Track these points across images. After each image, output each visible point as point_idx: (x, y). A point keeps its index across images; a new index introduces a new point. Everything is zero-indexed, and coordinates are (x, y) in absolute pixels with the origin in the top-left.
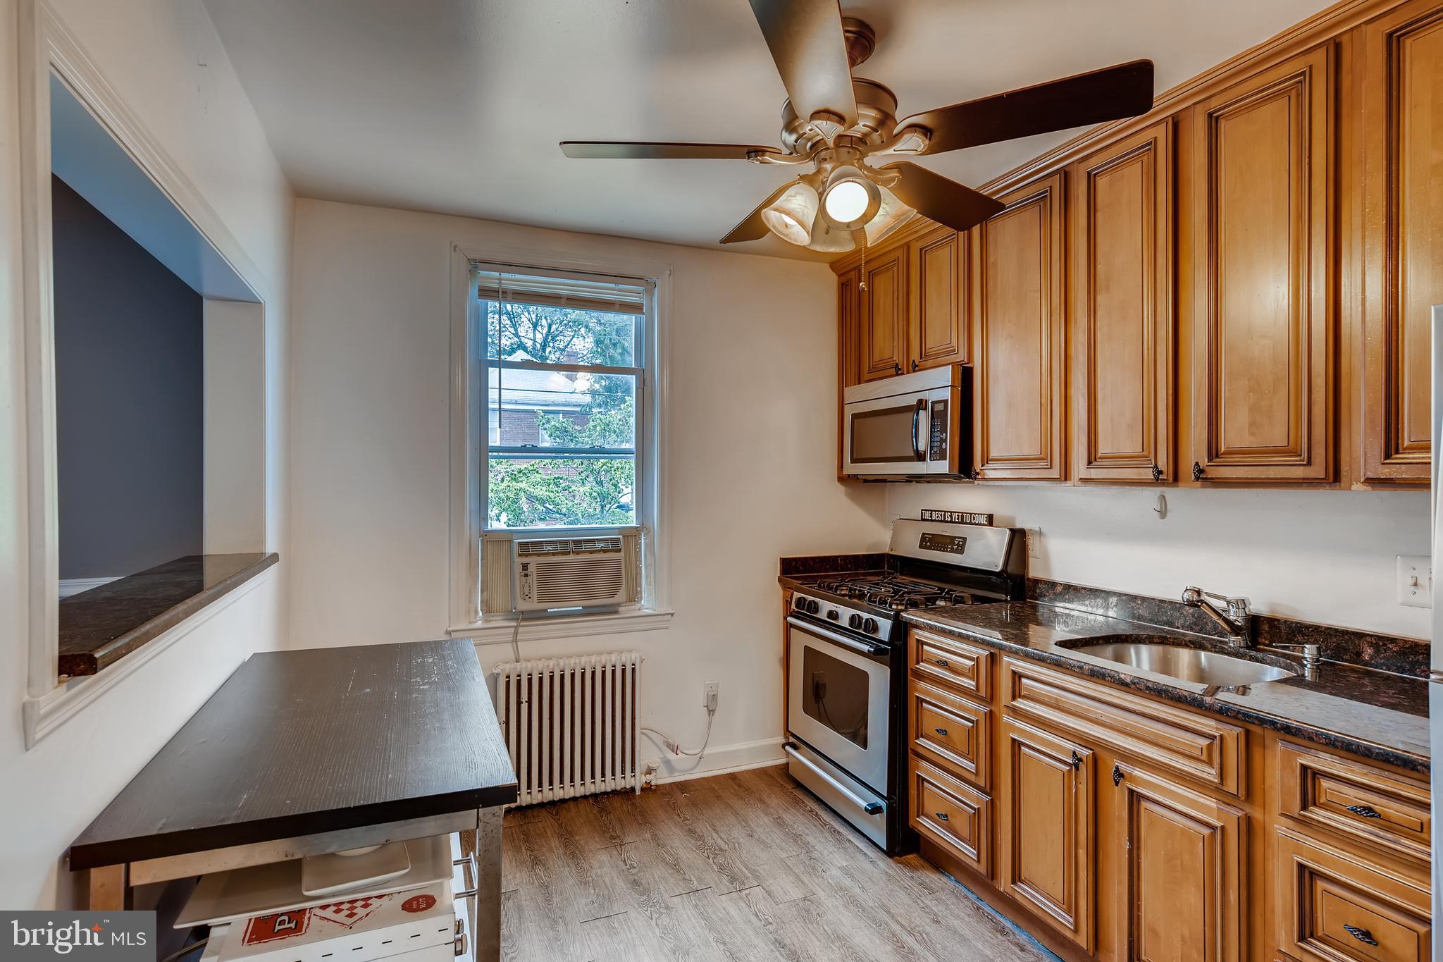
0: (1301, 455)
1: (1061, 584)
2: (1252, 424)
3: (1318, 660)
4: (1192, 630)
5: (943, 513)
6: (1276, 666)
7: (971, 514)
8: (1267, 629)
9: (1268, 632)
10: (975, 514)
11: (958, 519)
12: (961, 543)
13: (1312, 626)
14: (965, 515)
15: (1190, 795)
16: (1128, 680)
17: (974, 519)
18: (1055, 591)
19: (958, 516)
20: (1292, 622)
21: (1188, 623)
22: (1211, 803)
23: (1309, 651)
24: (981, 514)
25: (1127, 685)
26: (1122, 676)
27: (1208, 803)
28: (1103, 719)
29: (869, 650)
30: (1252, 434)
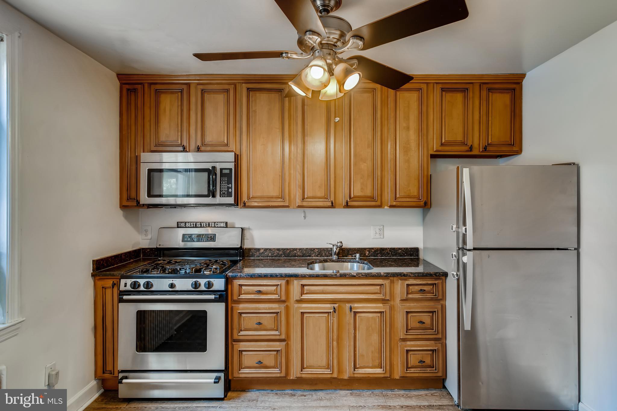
0: (374, 198)
1: (263, 249)
2: (362, 189)
3: (359, 258)
4: (318, 257)
5: (194, 223)
6: (350, 262)
7: (215, 223)
8: (341, 252)
9: (341, 253)
10: (218, 222)
11: (206, 225)
12: (212, 237)
13: (353, 249)
14: (211, 223)
15: (374, 305)
16: (355, 275)
17: (217, 225)
18: (260, 252)
19: (206, 224)
20: (348, 248)
21: (316, 255)
22: (381, 305)
23: (358, 255)
24: (222, 222)
25: (355, 276)
26: (353, 274)
27: (380, 305)
28: (343, 291)
29: (215, 298)
30: (362, 192)
